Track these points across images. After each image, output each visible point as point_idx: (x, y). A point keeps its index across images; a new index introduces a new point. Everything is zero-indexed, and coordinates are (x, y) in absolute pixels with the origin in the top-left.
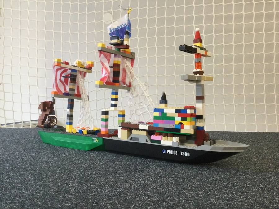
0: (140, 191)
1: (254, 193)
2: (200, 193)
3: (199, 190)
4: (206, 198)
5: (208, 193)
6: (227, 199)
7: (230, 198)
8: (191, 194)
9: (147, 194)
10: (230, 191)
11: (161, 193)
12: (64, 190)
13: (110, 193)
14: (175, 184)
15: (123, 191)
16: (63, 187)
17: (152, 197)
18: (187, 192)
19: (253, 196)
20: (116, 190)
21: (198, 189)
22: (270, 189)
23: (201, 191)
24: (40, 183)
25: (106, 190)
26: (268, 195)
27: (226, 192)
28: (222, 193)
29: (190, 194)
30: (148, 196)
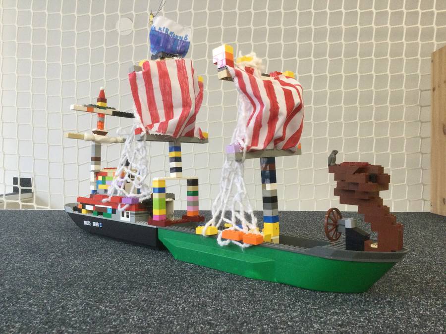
0: (194, 316)
1: (379, 312)
2: (295, 314)
3: (291, 310)
4: (305, 323)
5: (307, 314)
6: (340, 323)
7: (343, 321)
8: (280, 316)
9: (207, 321)
10: (340, 309)
11: (231, 318)
12: (60, 319)
13: (142, 322)
14: (251, 301)
15: (165, 317)
16: (57, 314)
17: (217, 325)
18: (272, 314)
19: (378, 316)
20: (152, 315)
21: (290, 308)
22: (402, 304)
23: (295, 311)
24: (12, 308)
25: (135, 317)
26: (401, 314)
27: (336, 312)
28: (329, 313)
29: (278, 318)
30: (209, 324)
